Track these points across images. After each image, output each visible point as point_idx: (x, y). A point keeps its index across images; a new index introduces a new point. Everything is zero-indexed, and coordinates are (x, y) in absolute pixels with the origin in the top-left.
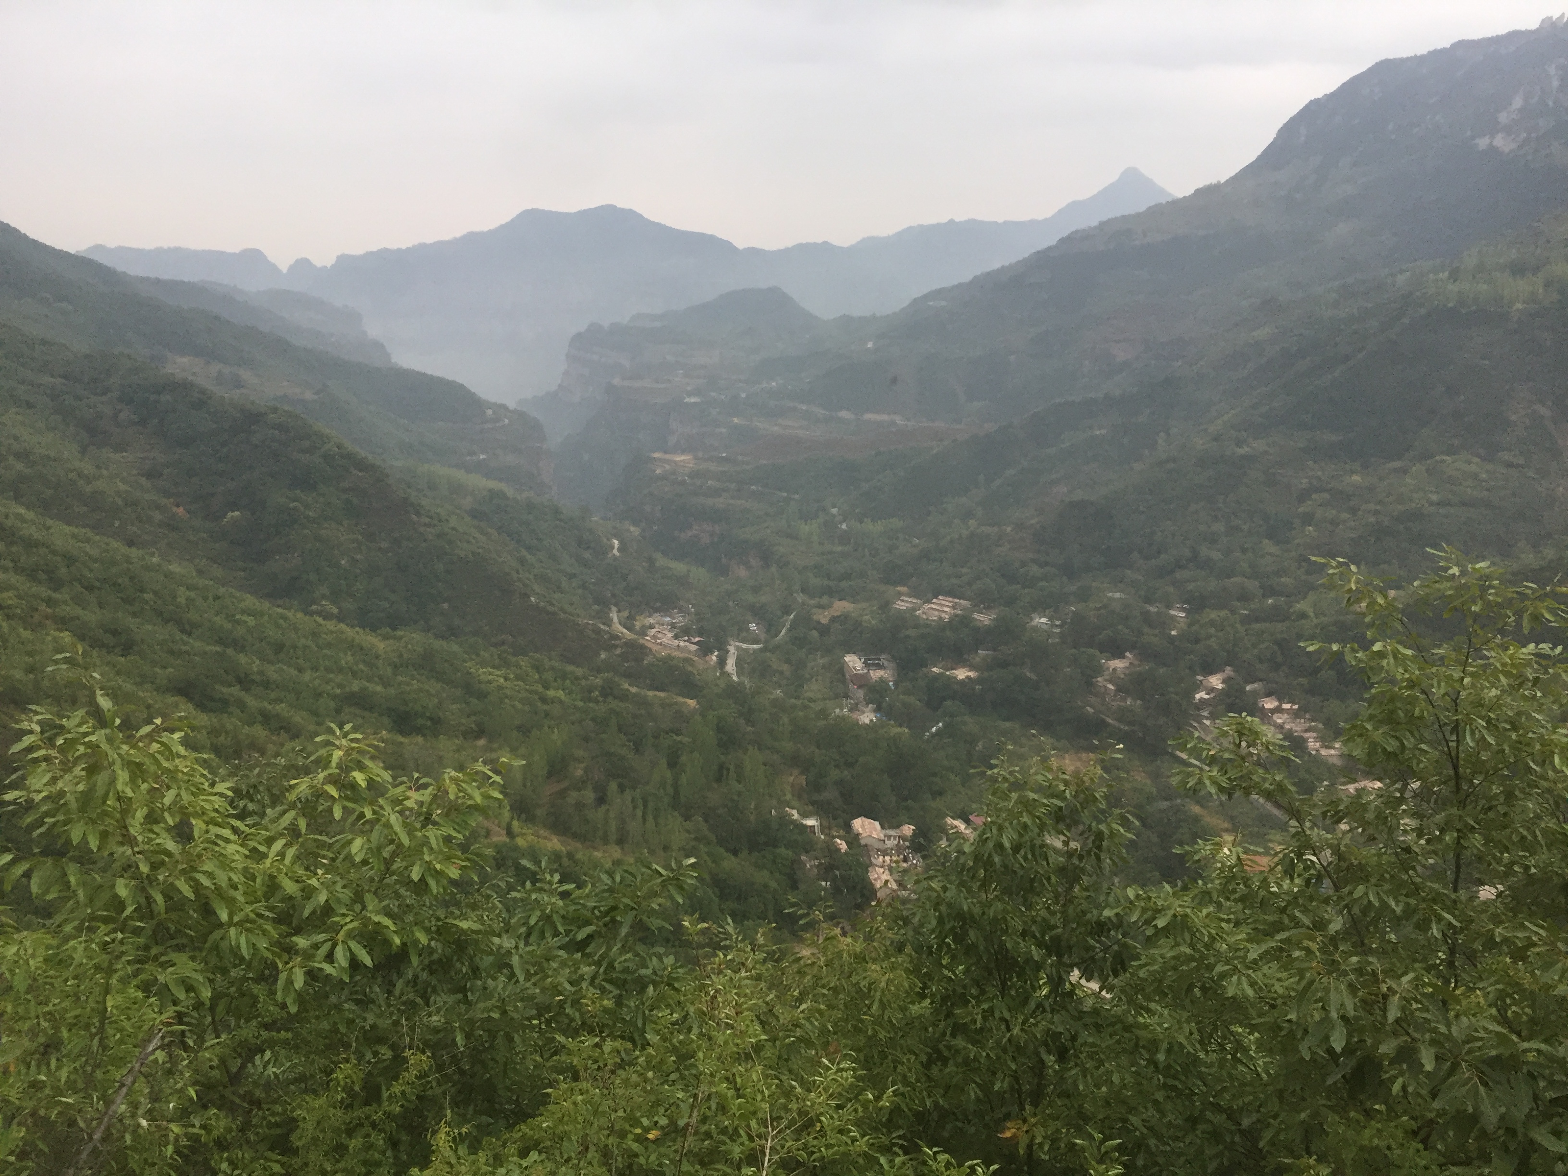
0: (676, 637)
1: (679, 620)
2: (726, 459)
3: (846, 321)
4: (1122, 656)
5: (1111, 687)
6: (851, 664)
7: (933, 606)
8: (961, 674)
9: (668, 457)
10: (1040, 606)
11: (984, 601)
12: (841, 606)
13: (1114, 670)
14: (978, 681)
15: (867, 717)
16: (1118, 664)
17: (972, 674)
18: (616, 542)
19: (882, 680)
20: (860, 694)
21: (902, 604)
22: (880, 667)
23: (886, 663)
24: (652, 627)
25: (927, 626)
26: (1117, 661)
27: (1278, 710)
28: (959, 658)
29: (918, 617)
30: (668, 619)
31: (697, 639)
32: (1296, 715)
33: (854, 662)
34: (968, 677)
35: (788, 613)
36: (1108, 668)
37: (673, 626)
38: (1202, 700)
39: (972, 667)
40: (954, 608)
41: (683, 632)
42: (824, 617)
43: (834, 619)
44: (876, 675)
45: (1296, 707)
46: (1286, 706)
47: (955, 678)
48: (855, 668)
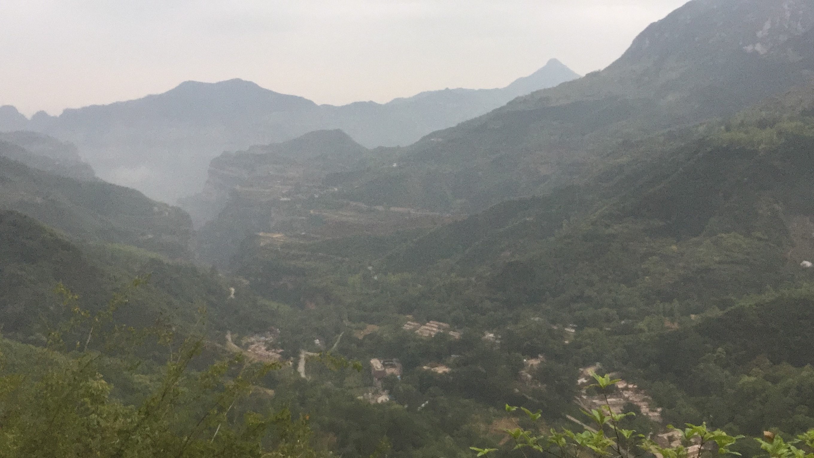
0: (267, 350)
1: (270, 339)
2: (304, 237)
3: (381, 150)
4: (536, 357)
5: (529, 376)
6: (375, 365)
7: (427, 328)
8: (441, 370)
9: (269, 235)
10: (490, 327)
11: (456, 323)
12: (371, 328)
13: (532, 365)
14: (451, 374)
15: (383, 398)
16: (534, 362)
17: (447, 370)
18: (233, 290)
19: (392, 374)
20: (379, 384)
21: (407, 327)
22: (393, 366)
23: (396, 364)
24: (252, 343)
25: (422, 340)
26: (533, 360)
27: (626, 389)
28: (439, 359)
29: (417, 334)
30: (263, 338)
31: (281, 351)
32: (636, 391)
33: (376, 364)
34: (445, 372)
35: (338, 332)
36: (528, 365)
37: (266, 342)
38: (583, 384)
39: (448, 366)
40: (439, 328)
41: (271, 347)
42: (360, 335)
43: (365, 337)
44: (389, 371)
45: (636, 386)
46: (631, 386)
47: (436, 373)
48: (376, 367)
